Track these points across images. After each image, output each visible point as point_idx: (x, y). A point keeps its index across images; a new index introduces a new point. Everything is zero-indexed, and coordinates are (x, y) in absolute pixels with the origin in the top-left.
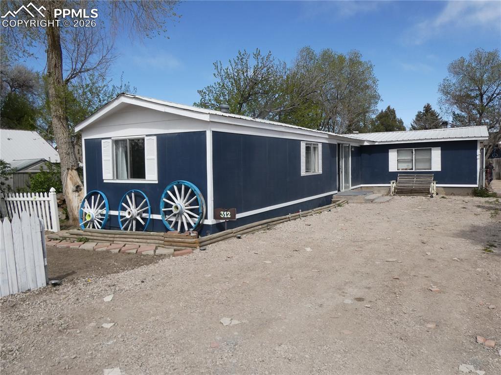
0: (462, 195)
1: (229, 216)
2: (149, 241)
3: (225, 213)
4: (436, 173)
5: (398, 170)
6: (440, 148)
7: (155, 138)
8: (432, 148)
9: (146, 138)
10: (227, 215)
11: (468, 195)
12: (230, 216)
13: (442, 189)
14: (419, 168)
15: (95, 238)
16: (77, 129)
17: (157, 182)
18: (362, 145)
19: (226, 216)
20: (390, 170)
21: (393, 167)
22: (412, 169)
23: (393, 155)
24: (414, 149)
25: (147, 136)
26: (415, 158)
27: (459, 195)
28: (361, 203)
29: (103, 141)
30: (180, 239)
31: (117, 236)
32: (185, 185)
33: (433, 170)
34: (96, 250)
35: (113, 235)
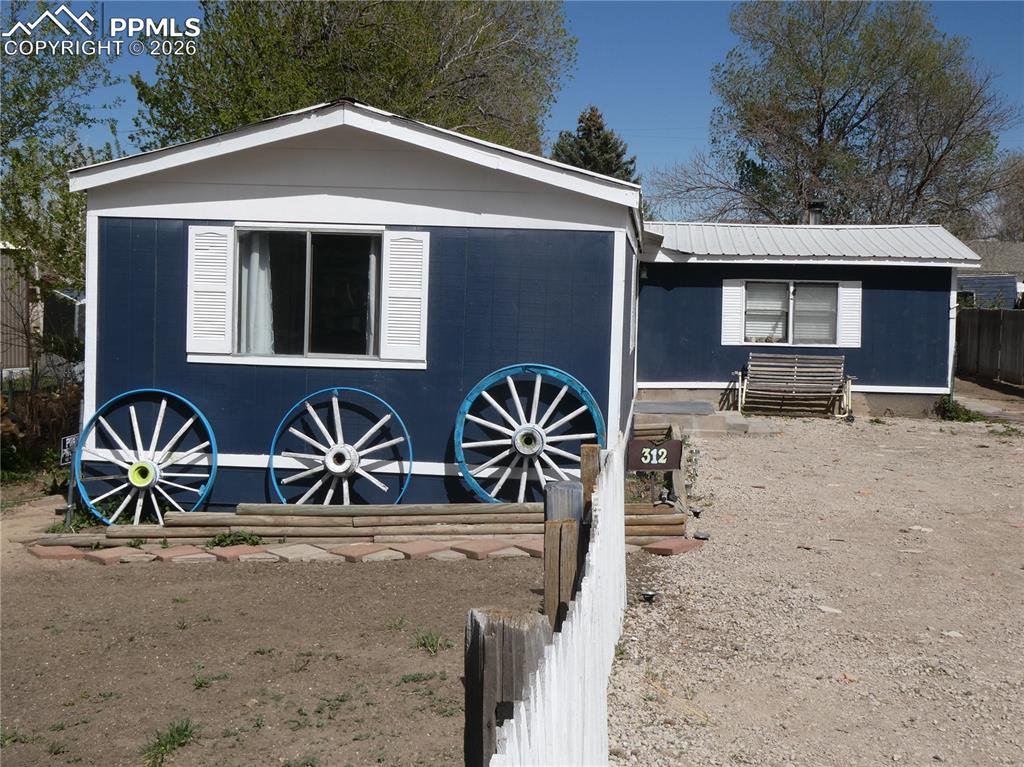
0: (911, 417)
1: (662, 461)
2: (516, 527)
3: (654, 452)
4: (848, 352)
5: (746, 340)
6: (861, 282)
7: (426, 236)
8: (840, 282)
9: (389, 237)
10: (658, 457)
11: (925, 414)
12: (664, 461)
13: (863, 397)
14: (804, 336)
15: (290, 530)
16: (77, 184)
17: (424, 366)
18: (649, 261)
19: (654, 461)
20: (726, 340)
21: (733, 331)
22: (785, 339)
23: (733, 297)
24: (791, 282)
25: (391, 227)
26: (794, 307)
27: (904, 415)
28: (718, 435)
29: (193, 230)
30: (634, 517)
31: (393, 519)
32: (543, 376)
33: (840, 344)
34: (365, 560)
35: (374, 520)
